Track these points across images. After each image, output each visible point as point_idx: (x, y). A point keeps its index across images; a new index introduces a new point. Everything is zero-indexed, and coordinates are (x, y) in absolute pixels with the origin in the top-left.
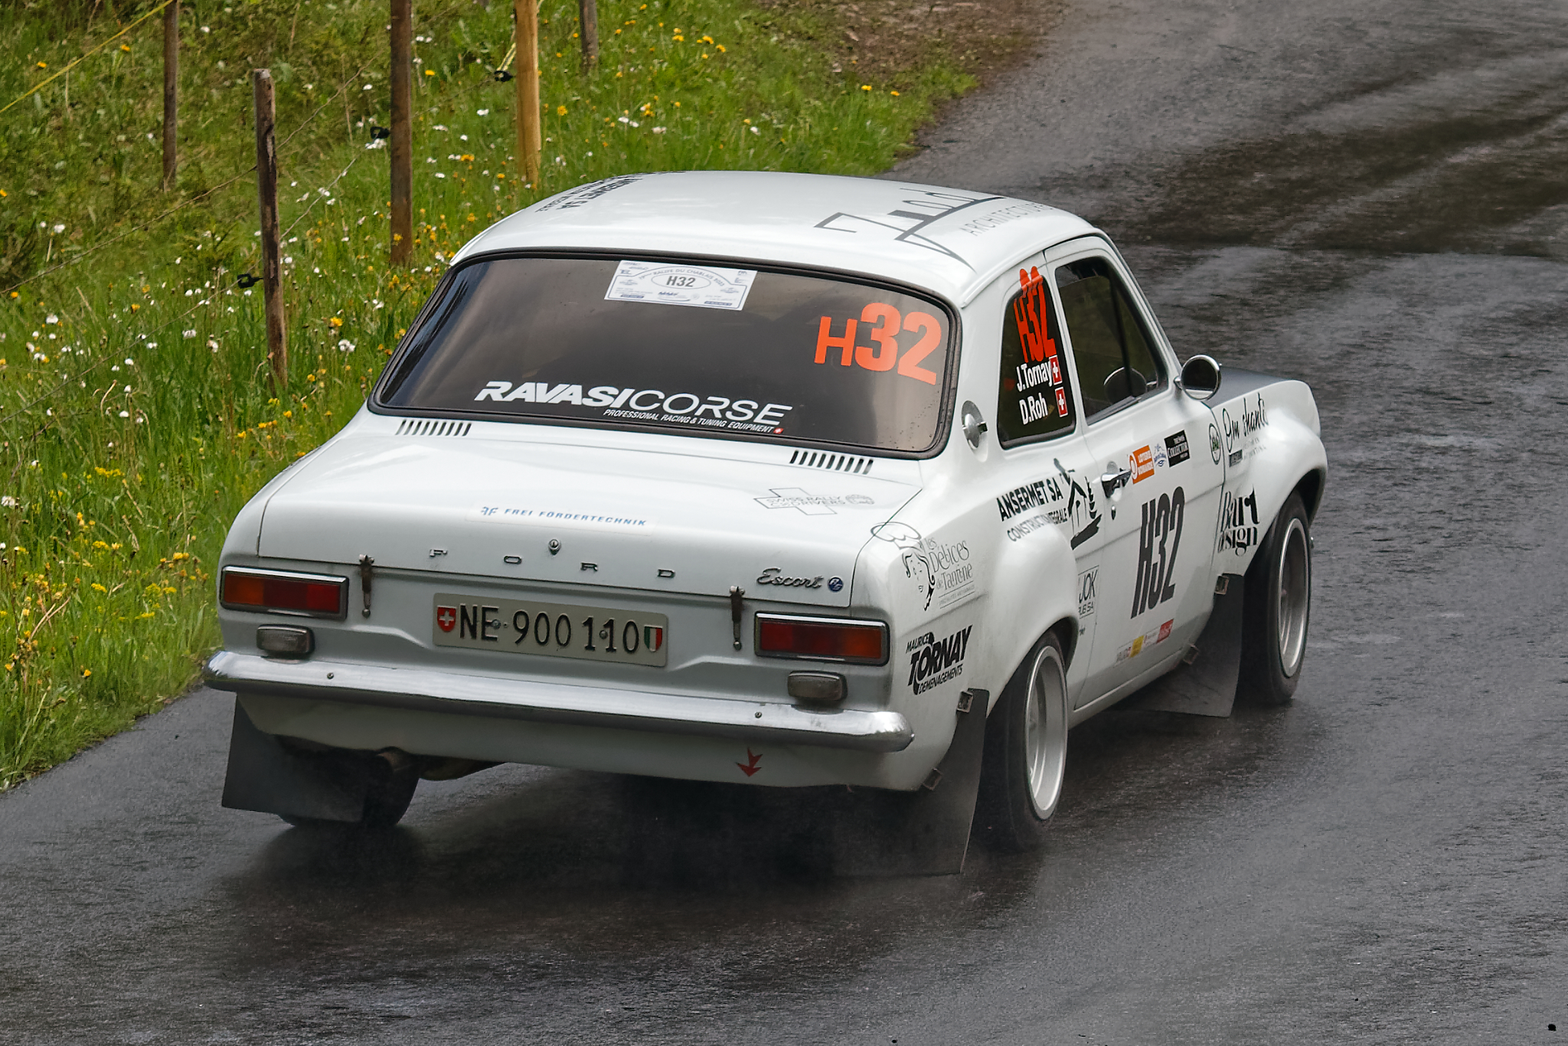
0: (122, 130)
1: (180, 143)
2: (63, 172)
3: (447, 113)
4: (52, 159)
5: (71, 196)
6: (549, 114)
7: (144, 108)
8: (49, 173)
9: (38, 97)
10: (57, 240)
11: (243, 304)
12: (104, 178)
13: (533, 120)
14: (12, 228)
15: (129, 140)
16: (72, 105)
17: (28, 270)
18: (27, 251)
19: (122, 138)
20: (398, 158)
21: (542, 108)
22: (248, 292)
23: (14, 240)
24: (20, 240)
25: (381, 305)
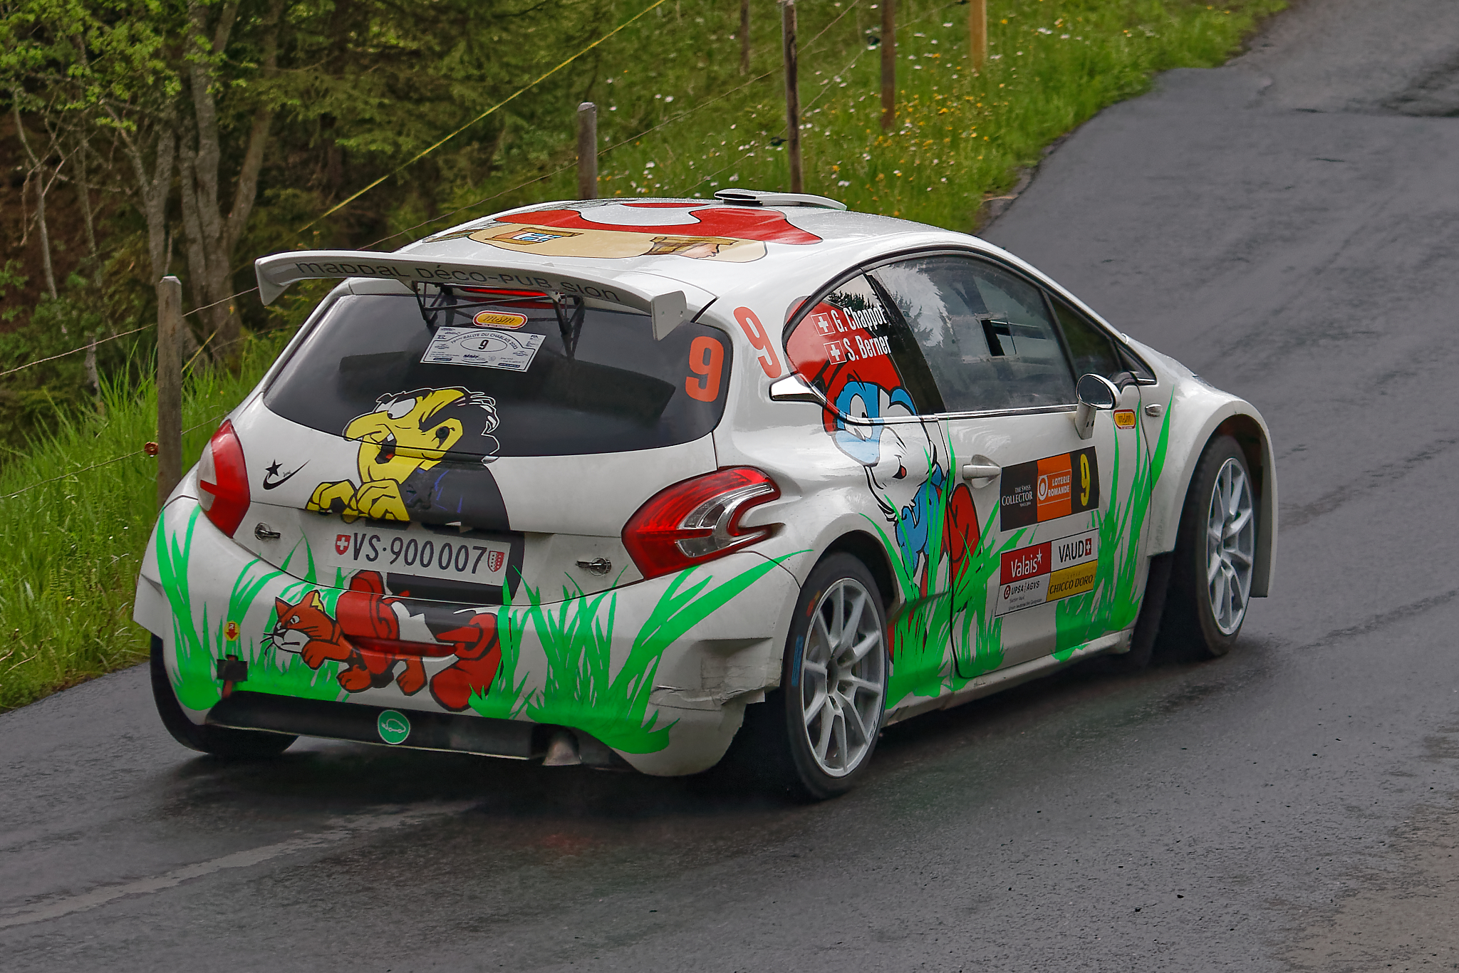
0: (714, 32)
1: (751, 41)
2: (673, 60)
3: (926, 24)
4: (666, 51)
5: (678, 78)
6: (993, 26)
7: (729, 17)
8: (665, 61)
9: (659, 10)
10: (667, 107)
11: (775, 154)
12: (700, 65)
13: (981, 31)
14: (639, 99)
15: (718, 40)
17: (649, 126)
18: (647, 114)
19: (713, 37)
20: (887, 57)
21: (988, 22)
22: (779, 149)
23: (641, 106)
24: (644, 106)
25: (868, 158)
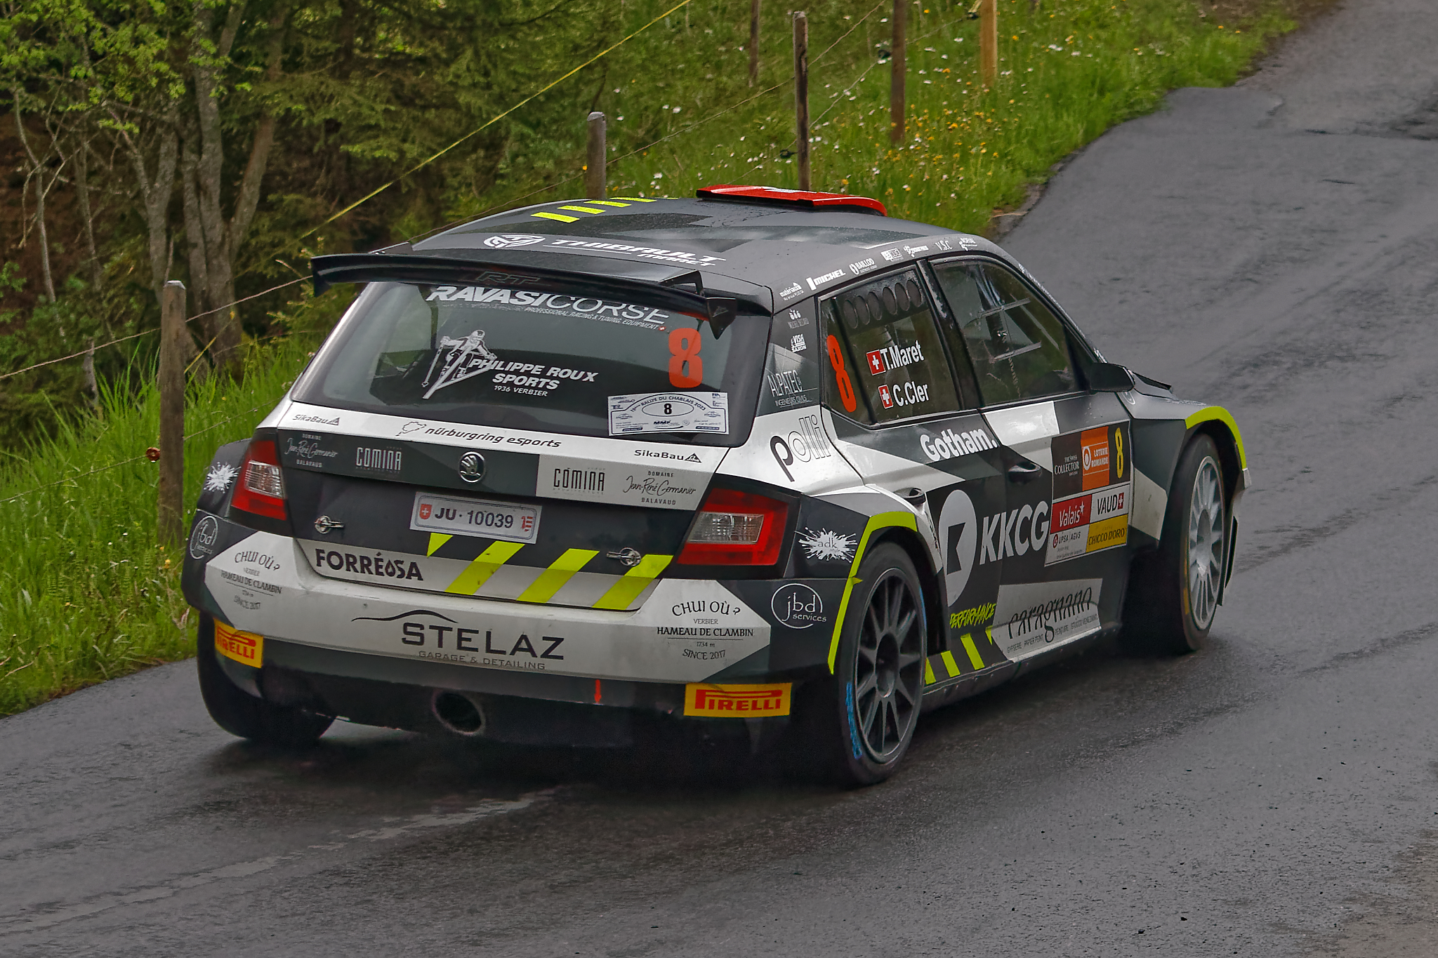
0: (723, 44)
1: (760, 54)
2: (682, 71)
3: (937, 39)
4: (675, 62)
5: (686, 88)
6: (1004, 43)
7: (739, 29)
8: (674, 71)
9: (668, 20)
10: (675, 117)
11: (784, 167)
12: (709, 76)
13: (992, 47)
14: (646, 109)
15: (727, 51)
16: (691, 26)
17: (656, 137)
18: (655, 125)
19: (723, 49)
20: (897, 71)
21: (999, 38)
22: (789, 161)
23: (648, 116)
24: (651, 117)
25: (878, 172)
